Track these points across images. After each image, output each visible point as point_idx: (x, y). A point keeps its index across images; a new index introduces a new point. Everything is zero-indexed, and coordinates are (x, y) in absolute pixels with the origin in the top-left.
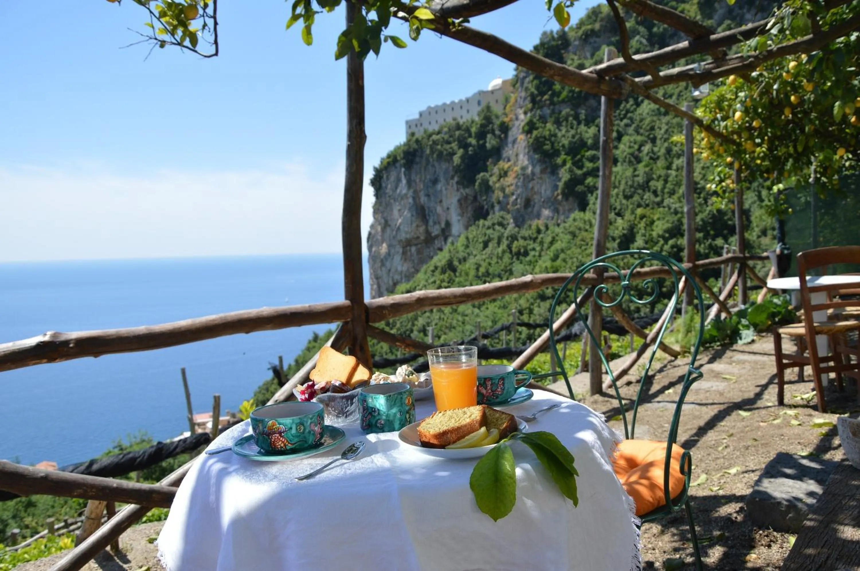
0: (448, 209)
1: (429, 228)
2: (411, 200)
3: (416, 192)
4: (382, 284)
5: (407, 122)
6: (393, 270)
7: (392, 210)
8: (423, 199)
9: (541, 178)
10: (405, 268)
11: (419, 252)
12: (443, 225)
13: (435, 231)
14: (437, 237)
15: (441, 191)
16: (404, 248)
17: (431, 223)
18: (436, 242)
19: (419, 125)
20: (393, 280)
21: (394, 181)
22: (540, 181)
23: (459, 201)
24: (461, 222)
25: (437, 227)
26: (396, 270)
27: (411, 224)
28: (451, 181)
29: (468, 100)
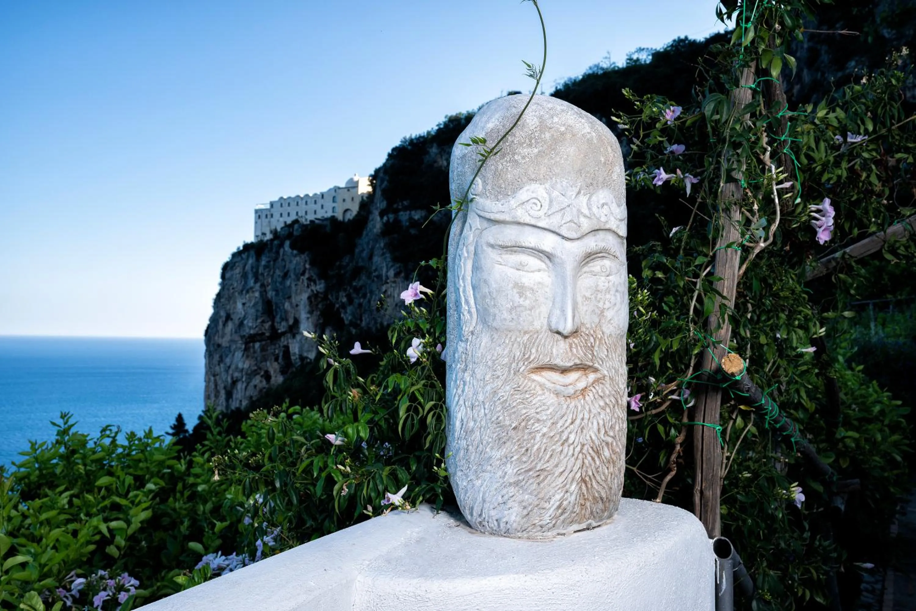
0: (297, 306)
1: (276, 324)
2: (257, 294)
3: (262, 285)
4: (219, 382)
5: (257, 211)
6: (233, 367)
7: (235, 303)
8: (271, 294)
9: (394, 282)
10: (246, 366)
11: (263, 349)
12: (291, 322)
13: (282, 327)
14: (283, 334)
15: (290, 287)
16: (246, 343)
17: (278, 319)
18: (282, 339)
19: (269, 216)
20: (232, 378)
21: (239, 273)
22: (394, 285)
23: (309, 298)
24: (310, 320)
25: (284, 323)
26: (237, 368)
27: (256, 320)
28: (302, 277)
29: (323, 195)
